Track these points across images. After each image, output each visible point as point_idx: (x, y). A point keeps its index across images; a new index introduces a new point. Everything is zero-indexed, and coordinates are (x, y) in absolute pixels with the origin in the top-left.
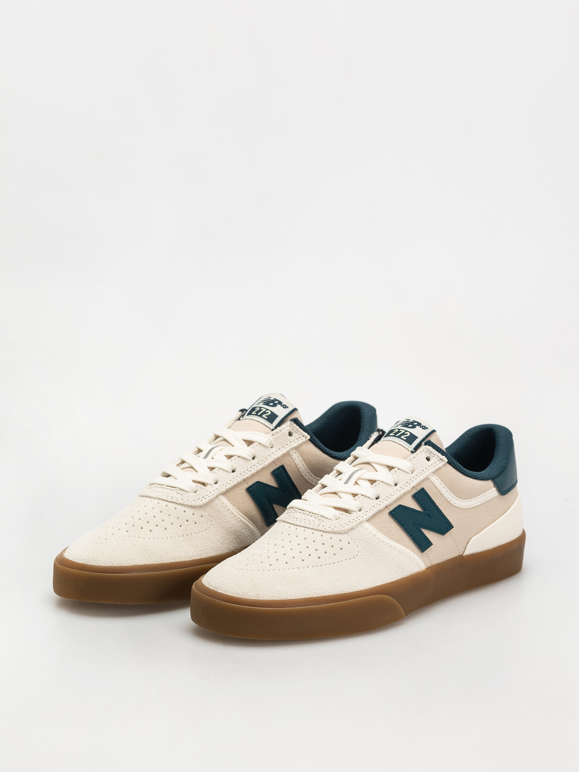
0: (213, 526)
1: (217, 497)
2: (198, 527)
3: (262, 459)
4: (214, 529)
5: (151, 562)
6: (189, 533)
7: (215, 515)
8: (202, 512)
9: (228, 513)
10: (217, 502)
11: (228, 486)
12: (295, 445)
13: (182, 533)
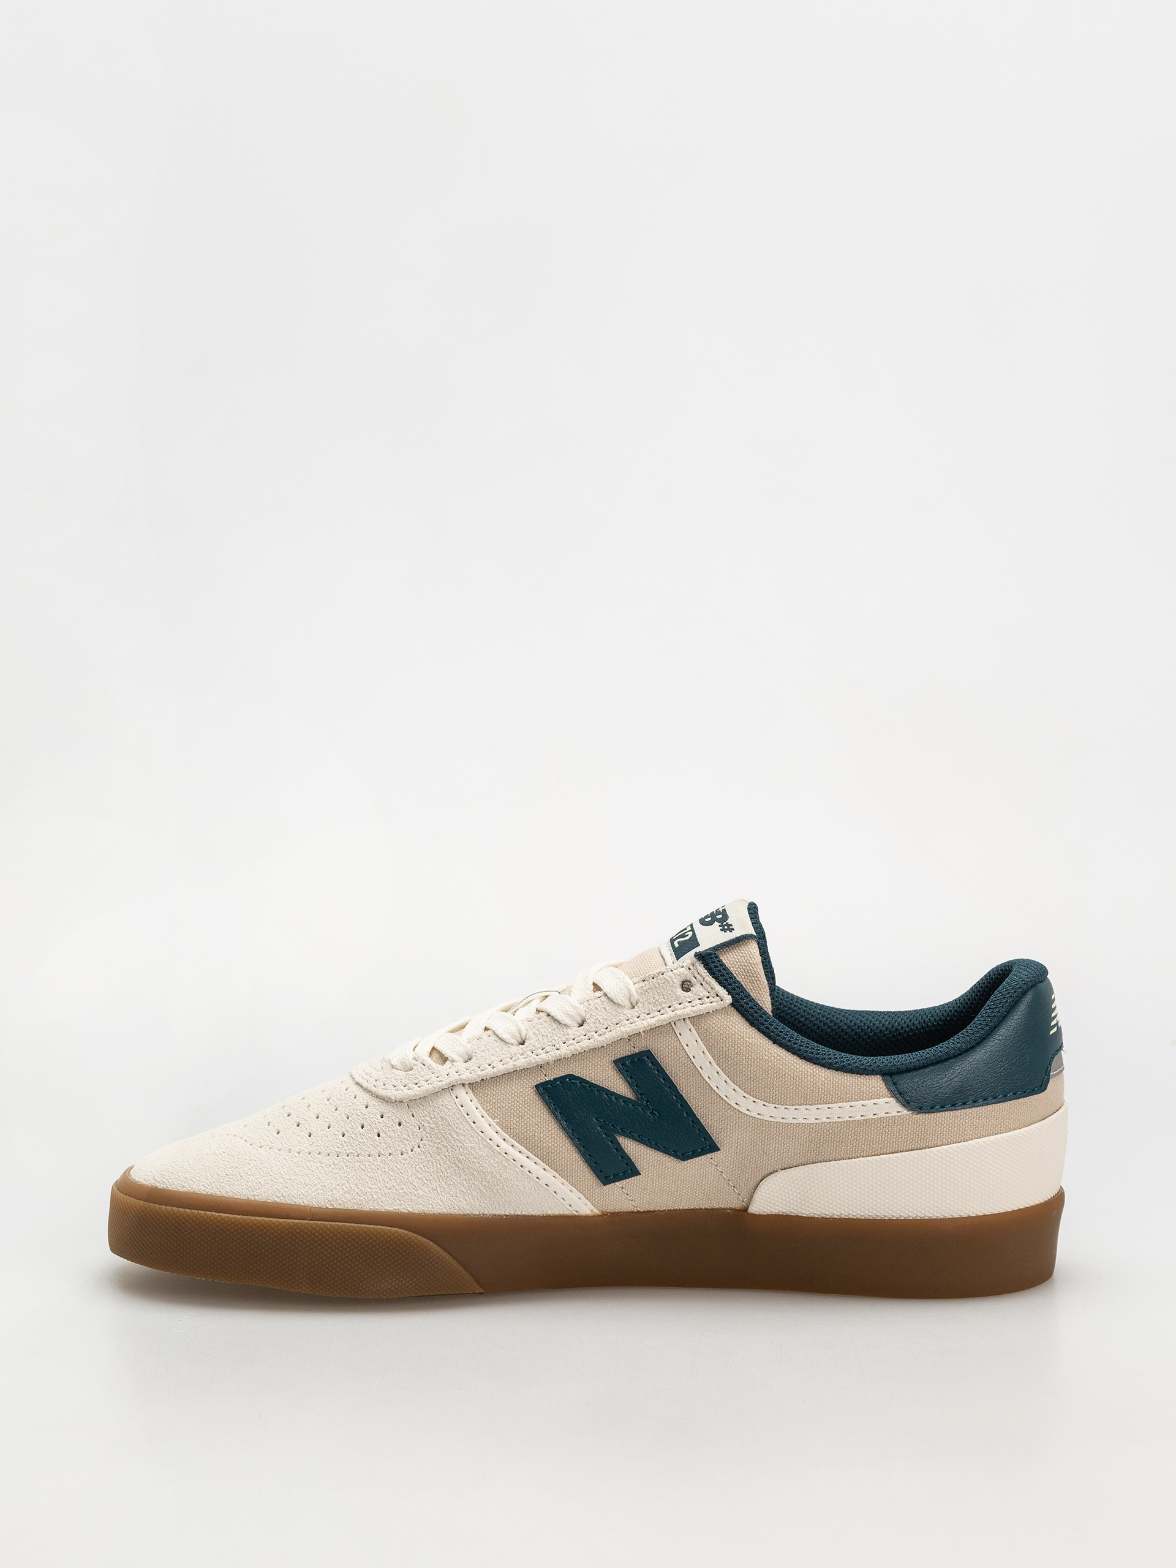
0: (423, 1149)
1: (452, 1087)
2: (380, 1143)
3: (596, 1027)
4: (423, 1157)
5: (228, 1192)
6: (352, 1151)
7: (432, 1126)
8: (404, 1116)
9: (470, 1129)
10: (447, 1100)
11: (489, 1072)
12: (688, 1010)
13: (337, 1149)
